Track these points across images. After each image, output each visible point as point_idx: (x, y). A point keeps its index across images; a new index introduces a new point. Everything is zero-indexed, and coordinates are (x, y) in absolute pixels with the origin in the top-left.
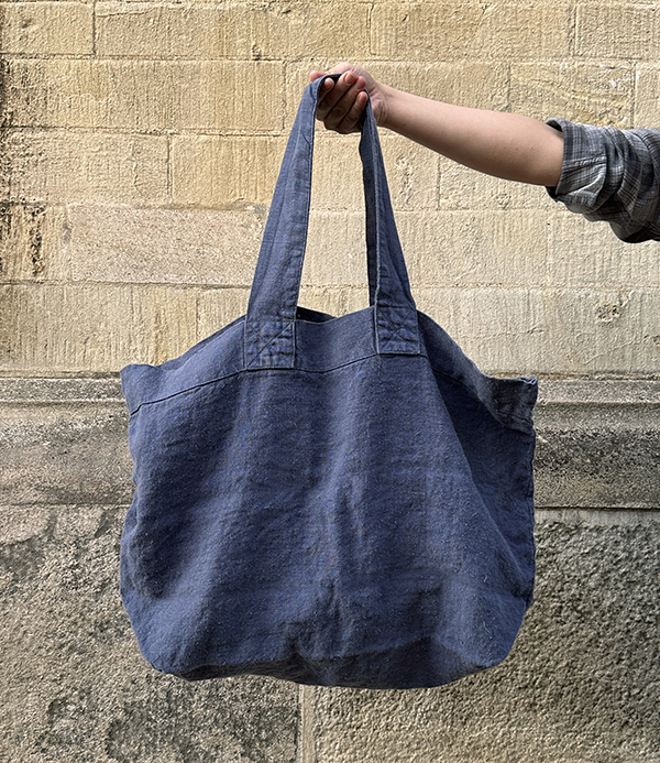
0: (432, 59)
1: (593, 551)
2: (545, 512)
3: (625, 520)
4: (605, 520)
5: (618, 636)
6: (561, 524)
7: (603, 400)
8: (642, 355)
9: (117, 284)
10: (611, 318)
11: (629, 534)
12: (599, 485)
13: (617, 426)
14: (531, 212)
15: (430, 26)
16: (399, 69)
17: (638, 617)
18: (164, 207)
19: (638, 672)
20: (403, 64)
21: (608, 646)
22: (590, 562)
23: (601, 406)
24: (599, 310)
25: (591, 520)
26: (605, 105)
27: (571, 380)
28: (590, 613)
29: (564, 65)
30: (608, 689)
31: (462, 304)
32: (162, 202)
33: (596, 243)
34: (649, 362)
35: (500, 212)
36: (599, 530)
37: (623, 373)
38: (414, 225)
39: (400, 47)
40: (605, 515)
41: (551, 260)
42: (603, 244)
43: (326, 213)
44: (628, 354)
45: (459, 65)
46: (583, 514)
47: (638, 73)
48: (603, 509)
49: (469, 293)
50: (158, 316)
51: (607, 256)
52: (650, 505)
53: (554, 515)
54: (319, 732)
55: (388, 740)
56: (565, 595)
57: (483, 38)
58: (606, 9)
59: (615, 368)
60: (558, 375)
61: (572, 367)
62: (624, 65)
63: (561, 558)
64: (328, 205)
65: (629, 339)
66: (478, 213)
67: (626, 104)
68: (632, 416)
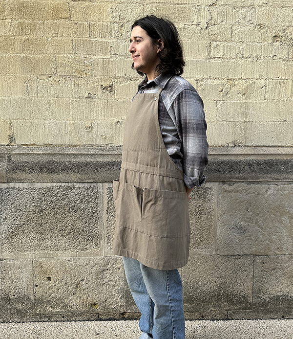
0: (33, 54)
1: (78, 194)
2: (64, 183)
3: (86, 185)
4: (81, 185)
5: (85, 216)
6: (69, 187)
7: (85, 153)
8: (98, 140)
10: (89, 130)
11: (88, 189)
12: (79, 176)
13: (89, 160)
14: (65, 99)
15: (32, 44)
16: (24, 56)
17: (91, 211)
19: (91, 226)
20: (25, 55)
21: (83, 219)
22: (77, 197)
23: (84, 154)
24: (86, 127)
25: (77, 185)
26: (84, 68)
27: (78, 147)
28: (78, 210)
29: (72, 56)
30: (83, 230)
31: (46, 125)
33: (84, 108)
34: (100, 142)
35: (56, 98)
36: (79, 188)
37: (93, 145)
38: (31, 102)
39: (23, 50)
40: (81, 184)
41: (71, 113)
42: (86, 108)
43: (4, 98)
44: (94, 140)
45: (41, 56)
46: (75, 184)
47: (93, 59)
48: (80, 182)
49: (48, 122)
51: (87, 112)
52: (93, 181)
53: (67, 184)
54: (2, 244)
55: (22, 246)
56: (71, 206)
57: (48, 48)
58: (83, 40)
59: (91, 144)
60: (75, 146)
61: (79, 143)
62: (89, 56)
63: (69, 196)
64: (5, 95)
65: (94, 136)
66: (49, 99)
67: (90, 68)
68: (93, 157)
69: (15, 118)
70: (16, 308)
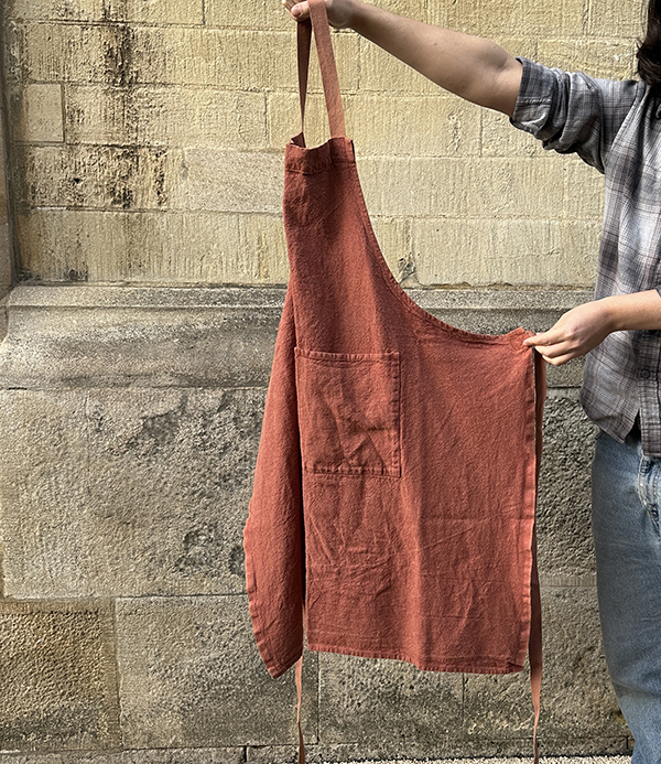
6: (567, 399)
9: (225, 213)
14: (551, 159)
15: (475, 8)
18: (263, 151)
31: (498, 231)
32: (261, 147)
35: (528, 159)
39: (451, 25)
43: (393, 158)
50: (259, 239)
53: (562, 393)
57: (516, 18)
60: (571, 287)
61: (581, 281)
62: (625, 43)
66: (511, 160)
67: (625, 75)
69: (418, 214)
70: (415, 722)
